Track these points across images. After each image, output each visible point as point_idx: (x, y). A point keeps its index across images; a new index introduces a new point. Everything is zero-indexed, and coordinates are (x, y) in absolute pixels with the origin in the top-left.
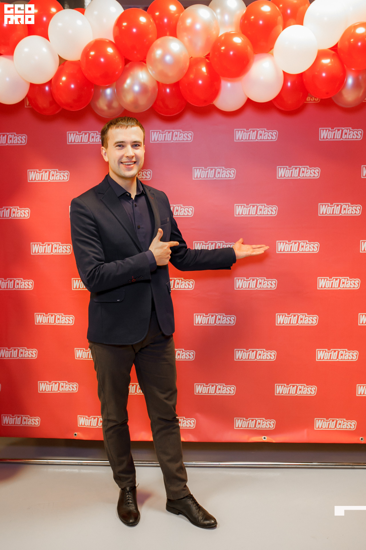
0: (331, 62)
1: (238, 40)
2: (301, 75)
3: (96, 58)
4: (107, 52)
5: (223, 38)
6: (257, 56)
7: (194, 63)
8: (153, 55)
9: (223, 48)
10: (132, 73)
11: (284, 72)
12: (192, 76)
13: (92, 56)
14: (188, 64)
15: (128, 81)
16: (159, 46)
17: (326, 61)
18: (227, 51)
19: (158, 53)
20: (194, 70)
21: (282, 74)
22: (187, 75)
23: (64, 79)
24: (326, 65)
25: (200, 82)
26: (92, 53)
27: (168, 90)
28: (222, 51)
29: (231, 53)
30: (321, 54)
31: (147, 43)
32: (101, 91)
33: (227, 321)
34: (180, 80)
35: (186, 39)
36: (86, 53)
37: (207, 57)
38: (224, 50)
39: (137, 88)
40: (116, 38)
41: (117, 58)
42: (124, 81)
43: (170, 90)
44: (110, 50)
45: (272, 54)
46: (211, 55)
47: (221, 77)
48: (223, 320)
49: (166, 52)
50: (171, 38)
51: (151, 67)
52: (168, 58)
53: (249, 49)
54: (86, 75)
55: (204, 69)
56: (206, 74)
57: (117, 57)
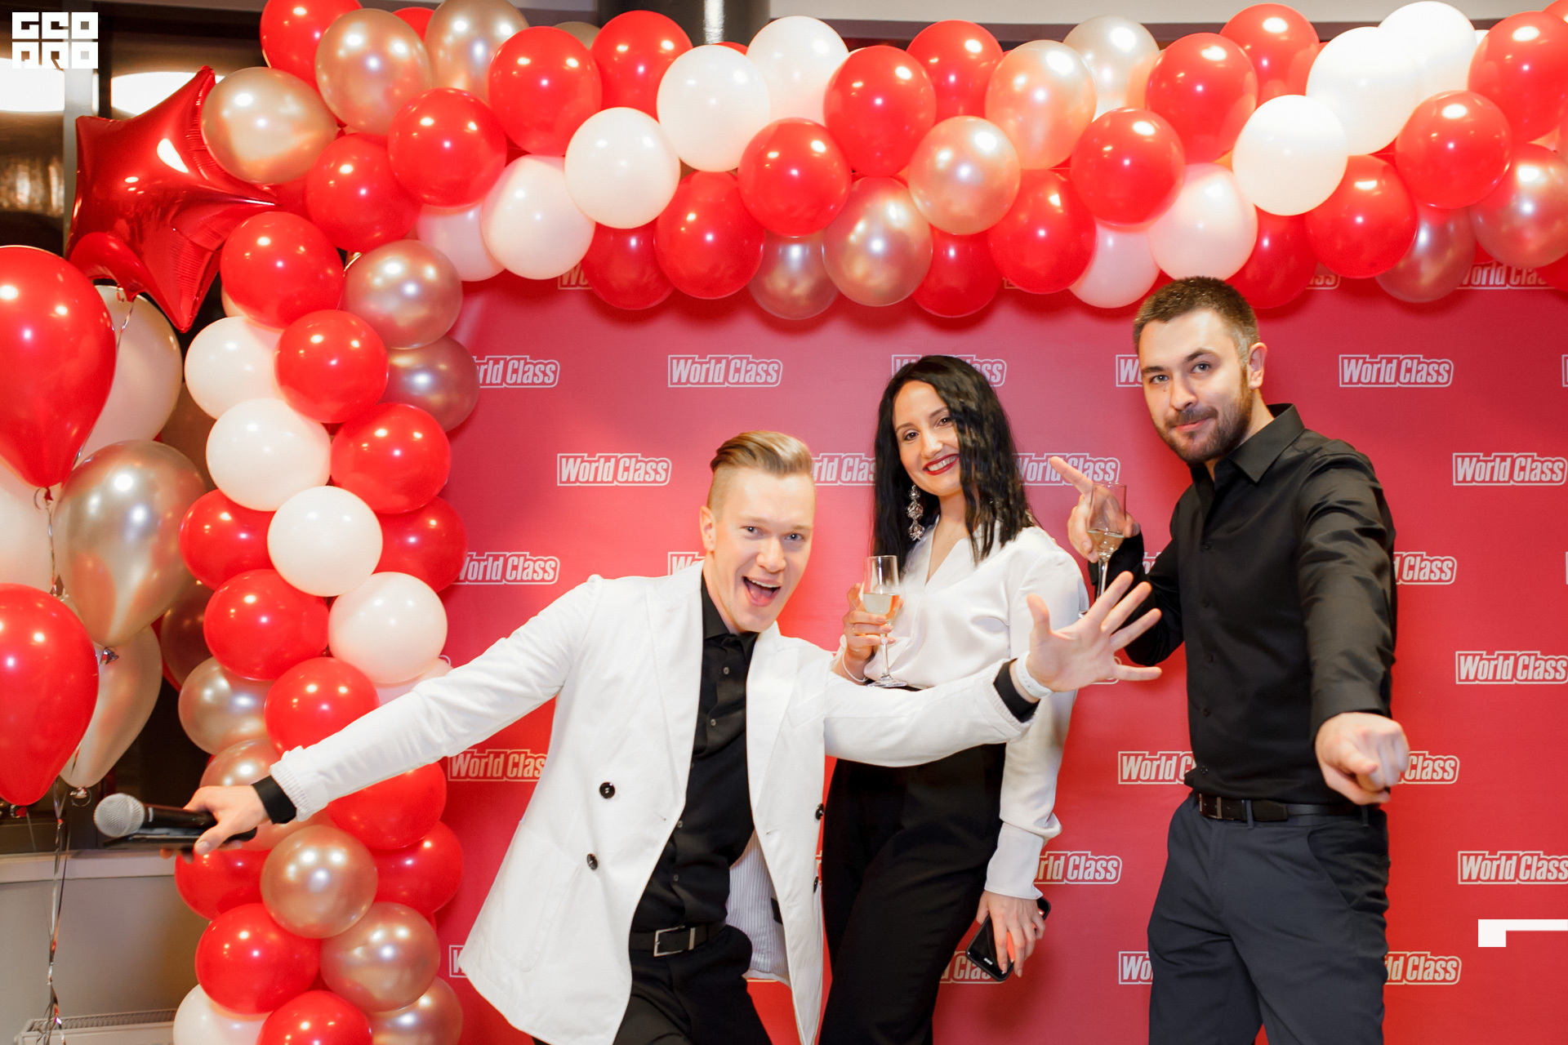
0: (1380, 187)
1: (1145, 129)
2: (1300, 220)
3: (781, 166)
4: (809, 151)
5: (1107, 124)
6: (1194, 170)
7: (1031, 182)
8: (928, 162)
9: (1108, 148)
10: (868, 205)
11: (1258, 210)
12: (1023, 217)
13: (773, 162)
14: (1017, 187)
15: (860, 227)
16: (943, 142)
17: (1367, 185)
18: (1117, 156)
19: (943, 156)
20: (1030, 201)
21: (1253, 214)
22: (1011, 214)
23: (691, 217)
24: (1367, 194)
25: (1042, 233)
26: (773, 155)
27: (952, 253)
28: (1106, 156)
29: (1127, 162)
30: (1356, 168)
31: (913, 132)
32: (780, 251)
33: (1096, 871)
34: (993, 228)
35: (1011, 123)
36: (755, 152)
37: (1063, 167)
38: (1110, 153)
39: (878, 246)
40: (831, 117)
41: (837, 168)
42: (850, 227)
43: (958, 252)
44: (819, 147)
45: (1229, 167)
46: (1074, 163)
47: (1096, 220)
48: (1086, 868)
49: (963, 154)
50: (971, 119)
51: (921, 192)
52: (964, 172)
53: (1175, 150)
54: (752, 207)
55: (1055, 199)
56: (1061, 211)
57: (836, 164)
